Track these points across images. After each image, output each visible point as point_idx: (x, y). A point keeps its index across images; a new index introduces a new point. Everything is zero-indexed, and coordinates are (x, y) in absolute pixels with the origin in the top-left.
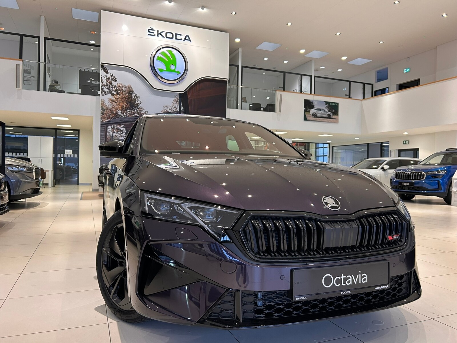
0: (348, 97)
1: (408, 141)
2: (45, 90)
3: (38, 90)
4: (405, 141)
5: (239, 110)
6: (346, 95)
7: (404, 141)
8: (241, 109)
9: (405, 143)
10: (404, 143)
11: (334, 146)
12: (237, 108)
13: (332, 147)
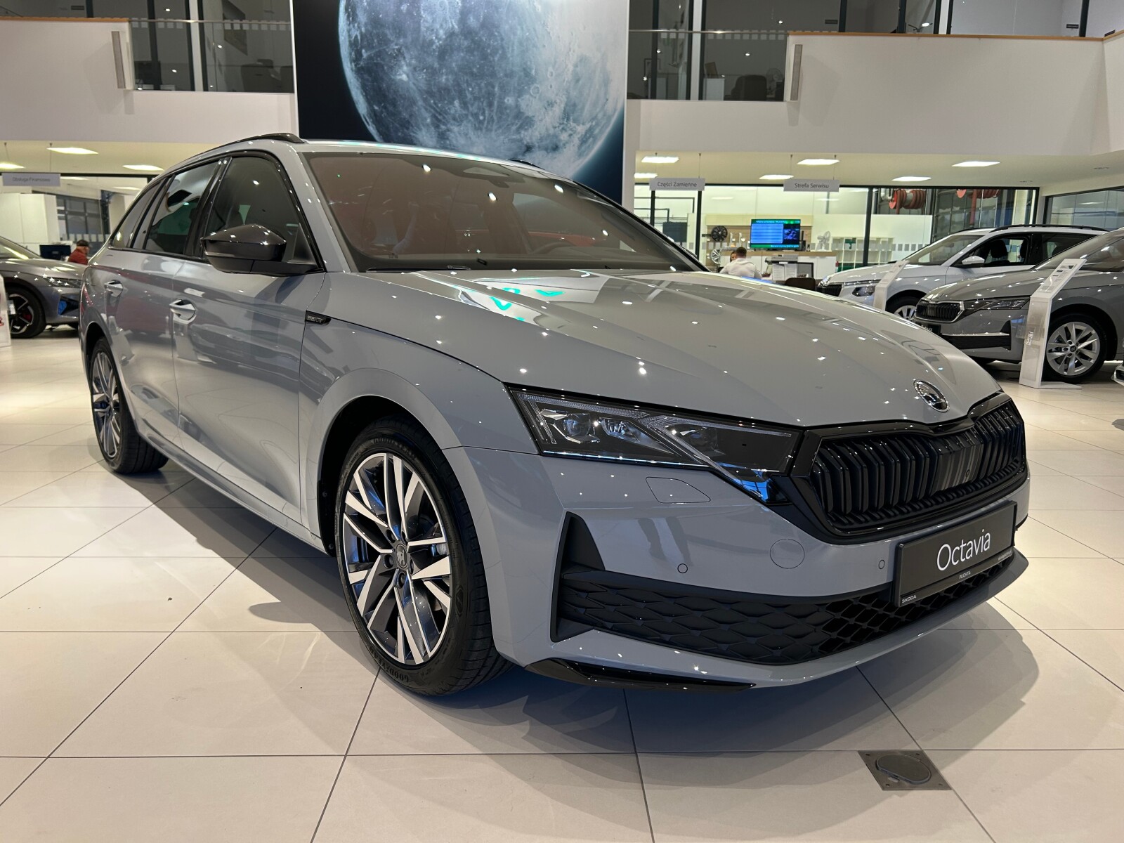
0: (1077, 32)
2: (206, 89)
3: (193, 89)
5: (694, 103)
6: (1069, 26)
8: (701, 98)
11: (1052, 196)
12: (688, 98)
13: (1048, 198)
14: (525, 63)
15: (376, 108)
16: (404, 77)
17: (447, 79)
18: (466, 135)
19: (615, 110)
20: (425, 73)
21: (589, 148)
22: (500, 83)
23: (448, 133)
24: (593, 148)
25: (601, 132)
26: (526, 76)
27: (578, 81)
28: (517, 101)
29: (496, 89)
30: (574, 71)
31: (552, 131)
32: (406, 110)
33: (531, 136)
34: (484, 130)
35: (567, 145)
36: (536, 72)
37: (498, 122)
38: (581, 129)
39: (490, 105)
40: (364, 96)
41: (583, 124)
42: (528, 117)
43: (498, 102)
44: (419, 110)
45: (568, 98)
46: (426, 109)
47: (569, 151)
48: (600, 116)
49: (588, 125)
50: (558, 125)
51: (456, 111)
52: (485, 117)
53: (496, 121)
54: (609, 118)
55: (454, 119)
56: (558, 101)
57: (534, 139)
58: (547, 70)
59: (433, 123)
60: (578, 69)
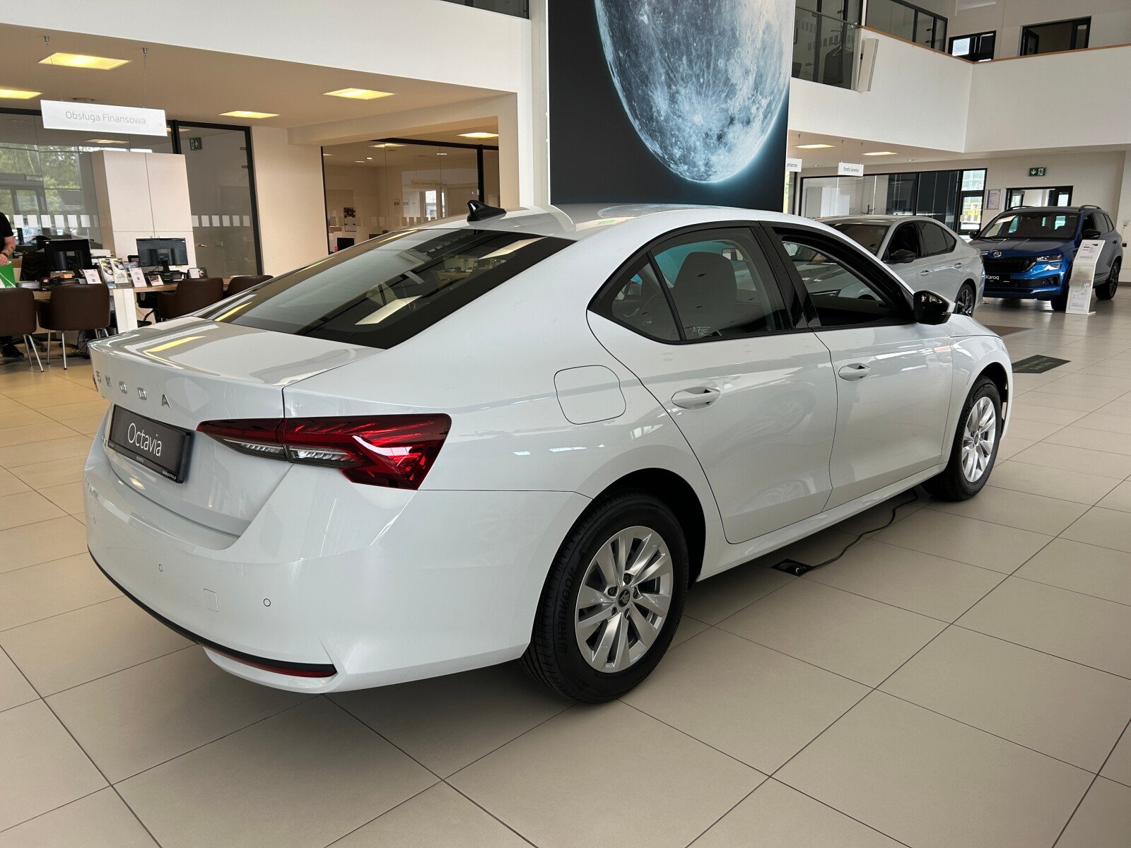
1: (1044, 170)
4: (1037, 169)
7: (1031, 170)
9: (1034, 173)
10: (1031, 175)
14: (733, 22)
15: (621, 55)
16: (645, 19)
17: (678, 29)
18: (690, 99)
19: (784, 85)
20: (662, 17)
21: (768, 124)
22: (716, 42)
23: (677, 95)
24: (770, 124)
25: (776, 108)
26: (733, 38)
27: (764, 49)
28: (726, 65)
29: (713, 49)
30: (763, 38)
31: (746, 103)
32: (646, 61)
33: (735, 106)
34: (703, 96)
35: (756, 119)
36: (739, 34)
37: (713, 87)
38: (764, 102)
39: (708, 67)
40: (610, 36)
41: (766, 98)
42: (732, 85)
43: (714, 64)
44: (656, 64)
45: (758, 67)
46: (662, 64)
47: (756, 125)
48: (775, 91)
49: (768, 100)
50: (750, 96)
51: (683, 70)
52: (704, 79)
53: (711, 86)
54: (781, 94)
55: (682, 79)
56: (752, 70)
57: (736, 111)
58: (746, 33)
59: (666, 82)
60: (765, 36)
